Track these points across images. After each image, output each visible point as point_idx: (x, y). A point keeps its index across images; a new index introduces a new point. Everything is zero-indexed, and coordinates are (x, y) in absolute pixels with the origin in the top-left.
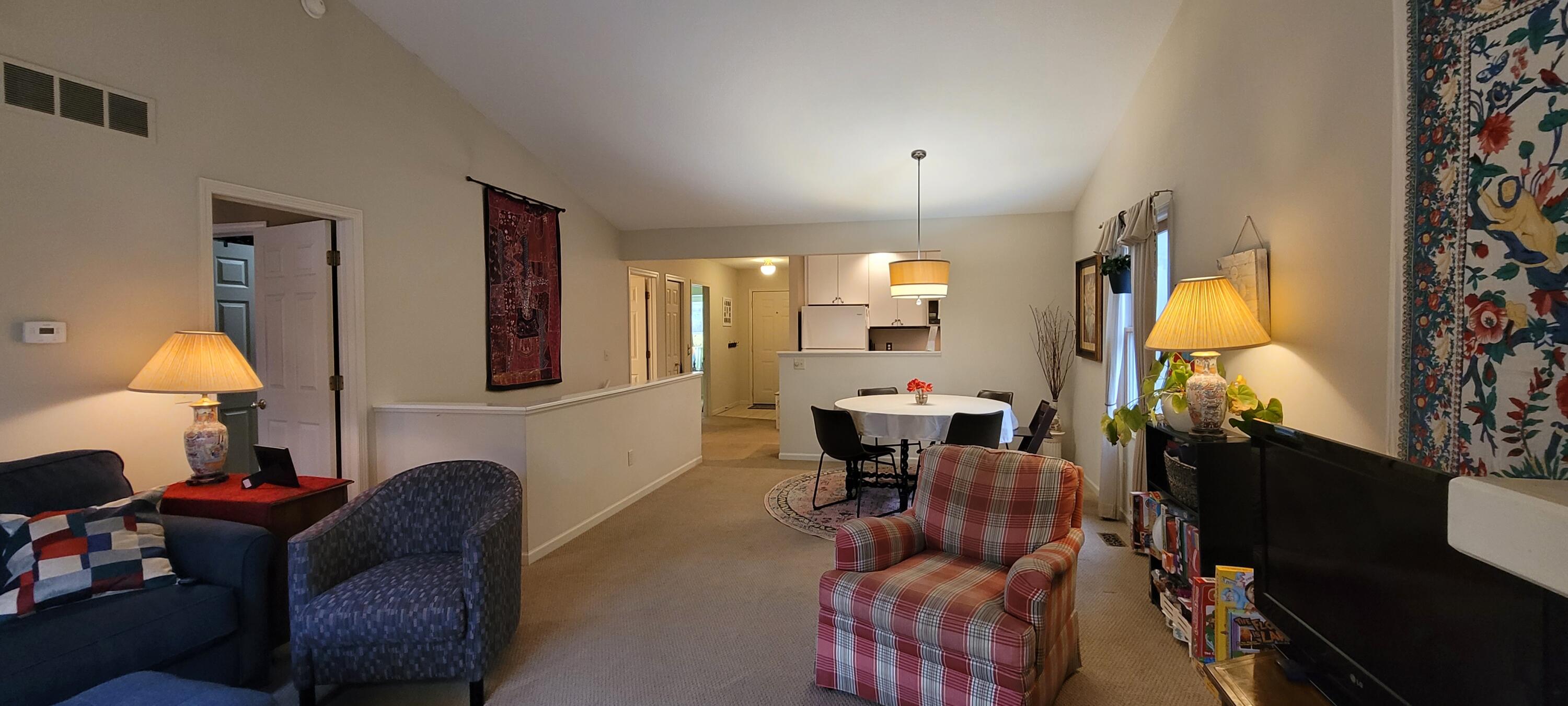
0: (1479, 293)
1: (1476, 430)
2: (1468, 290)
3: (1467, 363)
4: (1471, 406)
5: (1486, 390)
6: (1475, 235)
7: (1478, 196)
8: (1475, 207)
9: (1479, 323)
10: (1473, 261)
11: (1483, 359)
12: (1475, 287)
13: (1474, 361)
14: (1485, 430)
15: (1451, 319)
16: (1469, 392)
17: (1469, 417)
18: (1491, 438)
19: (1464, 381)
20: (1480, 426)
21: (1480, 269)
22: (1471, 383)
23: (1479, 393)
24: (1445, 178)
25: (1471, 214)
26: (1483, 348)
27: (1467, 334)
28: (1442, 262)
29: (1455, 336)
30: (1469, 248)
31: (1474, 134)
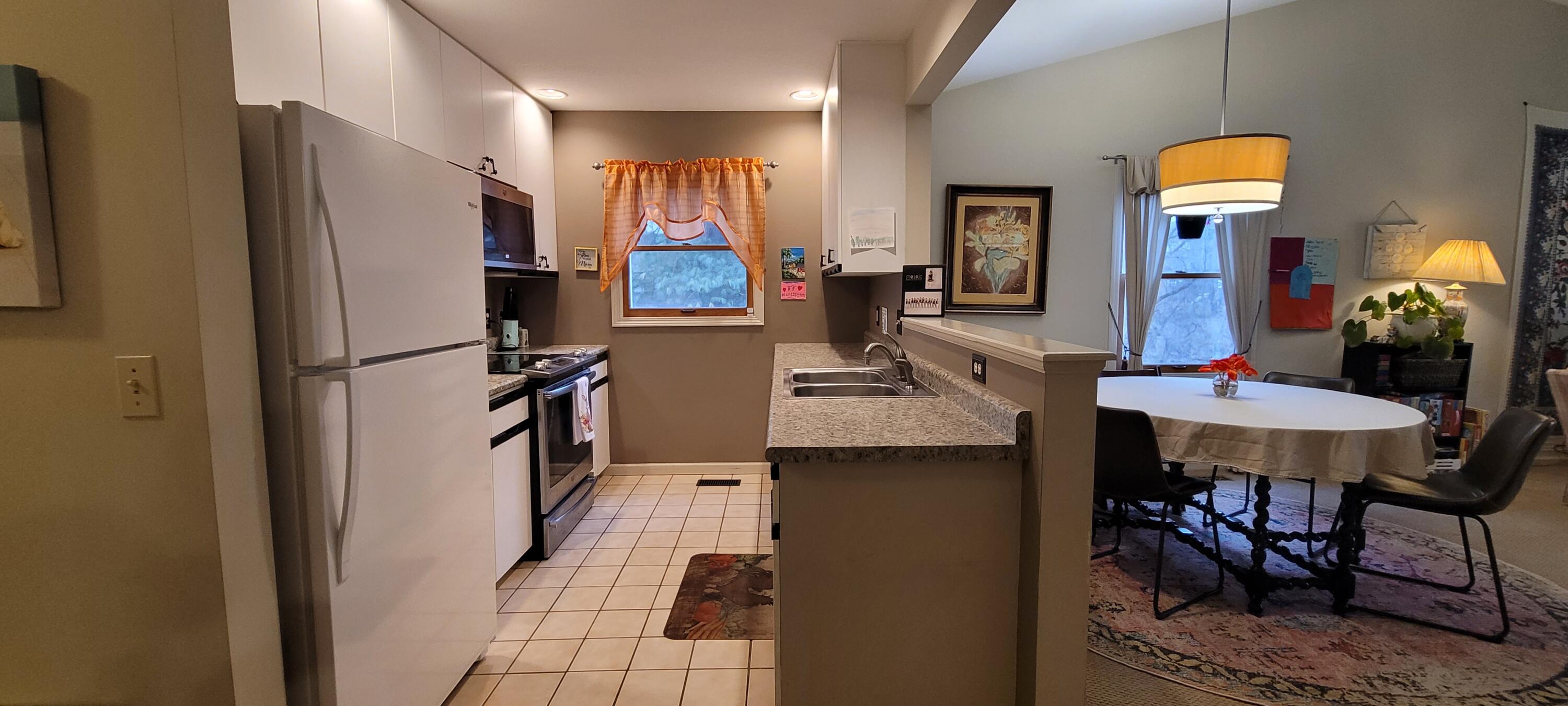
0: (1561, 259)
1: (1557, 310)
2: (1558, 258)
3: (1554, 285)
4: (1555, 301)
5: (1562, 294)
6: (1561, 237)
7: (1564, 223)
8: (1562, 227)
9: (1561, 270)
10: (1560, 247)
11: (1562, 283)
12: (1560, 256)
13: (1558, 284)
14: (1560, 309)
15: (1548, 269)
16: (1555, 296)
17: (1554, 305)
18: (1563, 311)
19: (1553, 292)
20: (1558, 308)
21: (1563, 250)
22: (1556, 293)
23: (1559, 295)
24: (1550, 213)
25: (1560, 229)
26: (1562, 279)
27: (1555, 274)
28: (1546, 246)
29: (1550, 275)
30: (1558, 242)
31: (1563, 199)
